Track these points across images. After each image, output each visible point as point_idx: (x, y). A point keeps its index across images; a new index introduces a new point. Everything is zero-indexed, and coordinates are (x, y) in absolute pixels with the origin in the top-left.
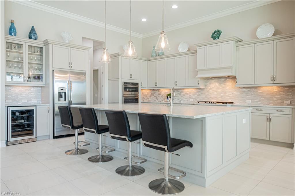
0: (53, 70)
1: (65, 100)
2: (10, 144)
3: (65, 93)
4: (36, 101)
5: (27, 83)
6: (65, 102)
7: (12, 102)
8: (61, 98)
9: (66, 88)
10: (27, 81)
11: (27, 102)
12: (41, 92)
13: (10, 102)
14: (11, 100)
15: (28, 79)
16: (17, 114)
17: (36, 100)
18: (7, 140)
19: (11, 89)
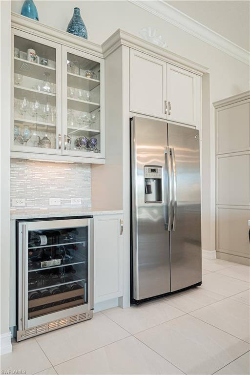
0: (131, 119)
1: (159, 199)
2: (24, 338)
3: (159, 181)
4: (80, 203)
5: (65, 152)
6: (158, 204)
7: (26, 204)
8: (148, 193)
9: (161, 167)
10: (65, 149)
11: (59, 204)
12: (90, 179)
13: (22, 205)
14: (24, 200)
15: (66, 143)
16: (44, 240)
17: (80, 199)
18: (15, 325)
19: (23, 172)
